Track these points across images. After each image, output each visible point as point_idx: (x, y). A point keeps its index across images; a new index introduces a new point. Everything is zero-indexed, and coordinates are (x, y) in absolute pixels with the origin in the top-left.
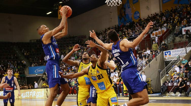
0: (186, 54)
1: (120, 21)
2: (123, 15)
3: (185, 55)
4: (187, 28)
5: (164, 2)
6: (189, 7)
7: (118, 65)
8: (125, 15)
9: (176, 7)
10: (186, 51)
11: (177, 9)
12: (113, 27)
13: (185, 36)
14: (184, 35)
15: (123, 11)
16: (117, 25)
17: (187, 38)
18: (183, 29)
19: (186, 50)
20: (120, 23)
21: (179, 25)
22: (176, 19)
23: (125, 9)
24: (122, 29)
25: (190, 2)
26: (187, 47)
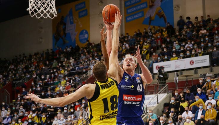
0: (158, 104)
1: (56, 44)
2: (62, 33)
3: (156, 105)
4: (160, 64)
5: (128, 19)
6: (164, 32)
7: (48, 116)
8: (65, 34)
9: (145, 29)
10: (157, 101)
11: (147, 33)
12: (44, 52)
13: (156, 76)
14: (156, 74)
15: (62, 27)
16: (51, 50)
17: (159, 78)
18: (155, 65)
19: (157, 98)
20: (56, 46)
21: (149, 58)
22: (145, 48)
23: (65, 24)
24: (58, 56)
25: (167, 23)
26: (160, 93)
